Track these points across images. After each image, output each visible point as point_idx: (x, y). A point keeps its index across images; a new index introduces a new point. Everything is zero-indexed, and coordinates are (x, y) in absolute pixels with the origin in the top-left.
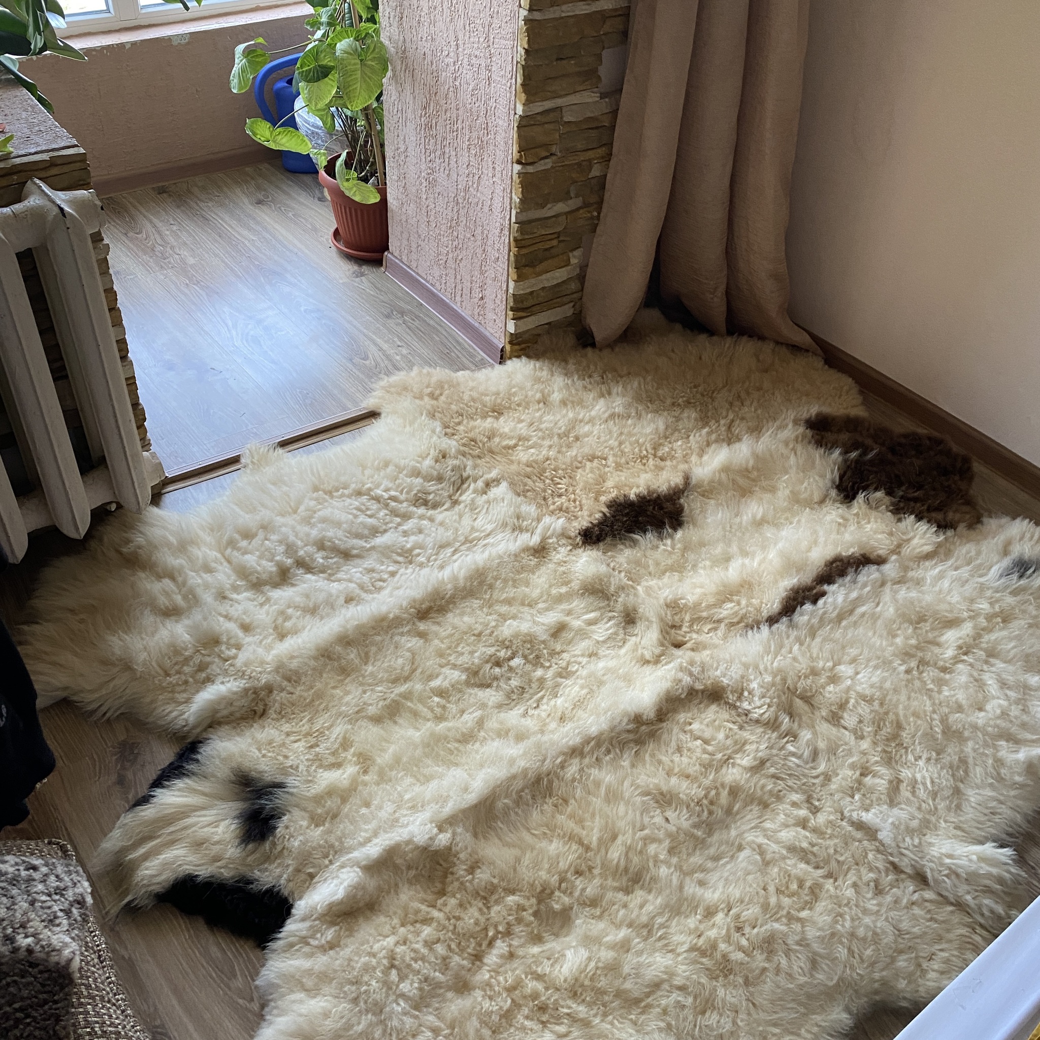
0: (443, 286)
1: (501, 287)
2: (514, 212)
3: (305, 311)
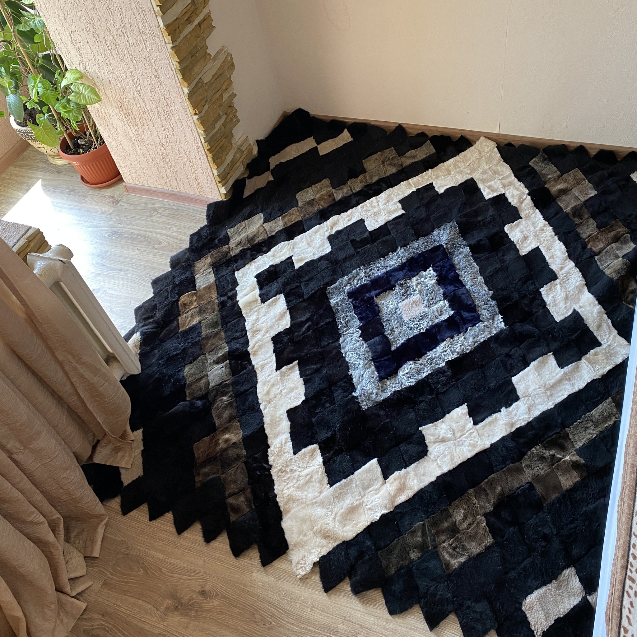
0: (169, 187)
1: (209, 175)
2: (202, 138)
3: (109, 235)
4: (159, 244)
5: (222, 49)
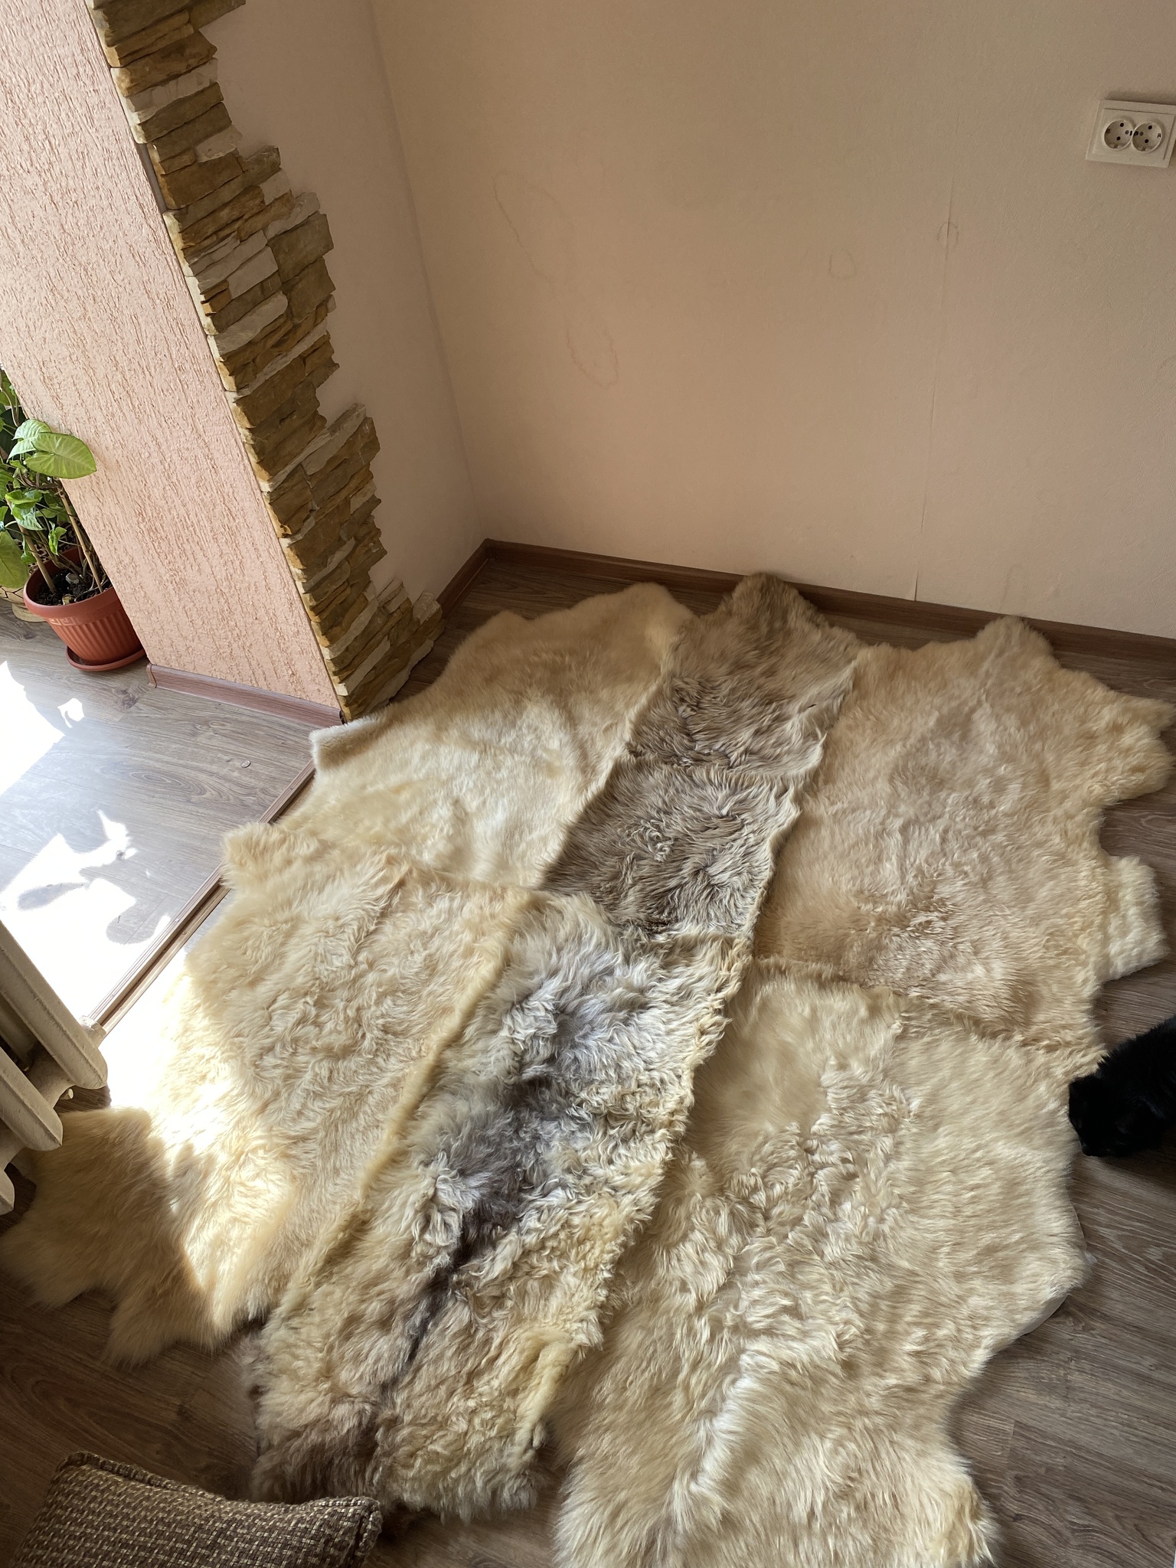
0: (237, 676)
1: (313, 657)
2: (299, 584)
3: (102, 771)
4: (201, 794)
5: (354, 410)
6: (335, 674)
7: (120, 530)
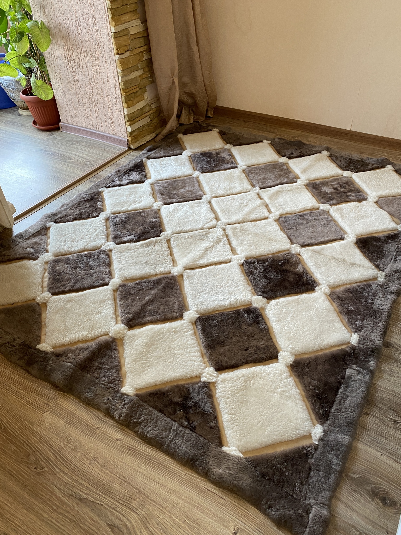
0: (92, 126)
1: (121, 114)
2: (120, 78)
4: (71, 160)
6: (128, 122)
7: (57, 57)
